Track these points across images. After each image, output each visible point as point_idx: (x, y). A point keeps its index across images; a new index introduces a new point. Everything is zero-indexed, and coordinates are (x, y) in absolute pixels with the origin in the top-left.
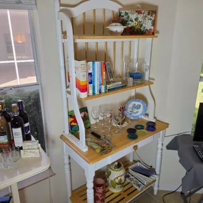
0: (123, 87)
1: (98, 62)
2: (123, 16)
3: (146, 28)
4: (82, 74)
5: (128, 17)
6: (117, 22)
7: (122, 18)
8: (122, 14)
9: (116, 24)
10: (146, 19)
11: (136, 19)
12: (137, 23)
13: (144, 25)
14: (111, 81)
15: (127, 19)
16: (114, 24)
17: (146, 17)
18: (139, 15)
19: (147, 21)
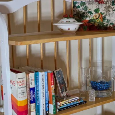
0: (81, 103)
1: (43, 73)
2: (79, 7)
3: (111, 22)
4: (20, 91)
5: (86, 8)
6: (70, 17)
7: (77, 9)
8: (77, 5)
9: (68, 20)
10: (111, 9)
11: (97, 11)
12: (97, 15)
13: (107, 18)
14: (64, 96)
15: (83, 11)
16: (65, 20)
17: (109, 7)
18: (100, 6)
19: (111, 12)
